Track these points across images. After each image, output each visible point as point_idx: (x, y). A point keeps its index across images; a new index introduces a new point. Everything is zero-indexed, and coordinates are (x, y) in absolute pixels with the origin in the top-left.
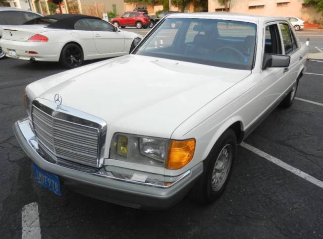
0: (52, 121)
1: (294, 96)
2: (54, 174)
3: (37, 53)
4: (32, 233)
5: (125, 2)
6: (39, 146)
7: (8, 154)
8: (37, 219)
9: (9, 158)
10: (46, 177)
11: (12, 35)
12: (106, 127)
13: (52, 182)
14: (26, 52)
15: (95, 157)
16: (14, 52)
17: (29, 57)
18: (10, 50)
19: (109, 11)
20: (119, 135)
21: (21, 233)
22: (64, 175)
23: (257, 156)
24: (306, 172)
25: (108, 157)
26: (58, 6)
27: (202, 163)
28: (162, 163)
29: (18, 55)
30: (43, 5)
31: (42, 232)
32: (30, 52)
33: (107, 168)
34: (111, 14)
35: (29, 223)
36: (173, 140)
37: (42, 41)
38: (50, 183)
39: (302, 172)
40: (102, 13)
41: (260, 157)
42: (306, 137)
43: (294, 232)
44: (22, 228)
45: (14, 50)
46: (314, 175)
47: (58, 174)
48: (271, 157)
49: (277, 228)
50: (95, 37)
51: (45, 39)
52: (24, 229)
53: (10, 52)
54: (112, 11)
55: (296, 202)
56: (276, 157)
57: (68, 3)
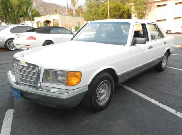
0: (19, 66)
1: (166, 65)
2: (18, 89)
3: (30, 46)
4: (8, 120)
5: (85, 21)
6: (16, 81)
7: (6, 90)
8: (12, 115)
9: (6, 91)
10: (15, 92)
11: (19, 37)
12: (41, 67)
13: (17, 94)
14: (25, 45)
15: (36, 81)
16: (19, 46)
17: (26, 48)
18: (18, 45)
19: (76, 26)
20: (47, 71)
21: (4, 119)
22: (22, 90)
23: (133, 93)
24: (157, 101)
25: (42, 81)
26: (48, 24)
27: (88, 86)
28: (64, 83)
29: (21, 47)
30: (41, 24)
31: (13, 120)
32: (27, 46)
33: (42, 87)
34: (77, 27)
35: (8, 116)
36: (69, 71)
37: (33, 40)
38: (17, 95)
39: (155, 101)
40: (71, 27)
41: (134, 93)
42: (166, 85)
43: (137, 125)
44: (4, 118)
45: (19, 45)
46: (161, 102)
47: (20, 89)
48: (141, 94)
49: (129, 123)
50: (61, 38)
51: (35, 39)
52: (5, 118)
53: (18, 46)
54: (77, 26)
55: (145, 113)
56: (143, 94)
57: (53, 23)
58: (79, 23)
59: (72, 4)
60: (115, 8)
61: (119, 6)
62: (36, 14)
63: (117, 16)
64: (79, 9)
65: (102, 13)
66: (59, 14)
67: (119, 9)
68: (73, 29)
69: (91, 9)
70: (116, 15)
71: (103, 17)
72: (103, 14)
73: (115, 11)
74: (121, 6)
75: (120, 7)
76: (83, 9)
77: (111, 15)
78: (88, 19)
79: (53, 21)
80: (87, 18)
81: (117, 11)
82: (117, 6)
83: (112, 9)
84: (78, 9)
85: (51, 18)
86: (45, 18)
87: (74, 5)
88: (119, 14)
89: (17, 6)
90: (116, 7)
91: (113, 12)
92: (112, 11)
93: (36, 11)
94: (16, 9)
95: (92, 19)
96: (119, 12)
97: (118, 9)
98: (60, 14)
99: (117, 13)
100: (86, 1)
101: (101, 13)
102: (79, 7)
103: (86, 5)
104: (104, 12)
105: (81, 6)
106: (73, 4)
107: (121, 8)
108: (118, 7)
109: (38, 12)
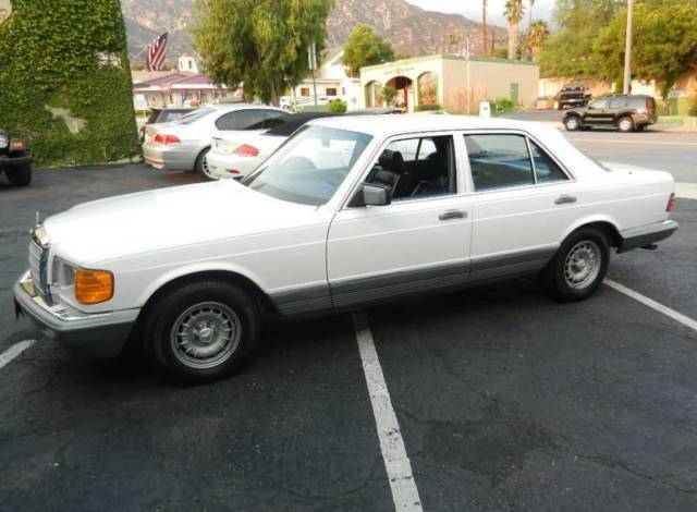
5: (541, 77)
14: (227, 170)
26: (403, 91)
32: (232, 171)
34: (503, 102)
40: (479, 102)
41: (359, 358)
51: (254, 152)
54: (508, 98)
57: (419, 86)
58: (515, 86)
59: (507, 16)
60: (660, 27)
61: (682, 20)
62: (379, 53)
63: (668, 58)
64: (533, 32)
65: (605, 47)
66: (440, 55)
67: (679, 32)
68: (485, 108)
69: (577, 32)
70: (663, 55)
71: (608, 63)
72: (607, 53)
73: (664, 39)
74: (689, 20)
75: (686, 24)
76: (547, 32)
77: (642, 55)
78: (556, 69)
79: (419, 77)
80: (554, 65)
81: (668, 40)
82: (669, 22)
83: (649, 32)
84: (530, 34)
85: (412, 69)
86: (395, 68)
87: (515, 18)
88: (677, 53)
89: (271, 43)
90: (667, 26)
91: (651, 43)
92: (649, 39)
93: (380, 45)
94: (267, 53)
95: (573, 71)
96: (679, 43)
97: (672, 34)
98: (444, 57)
99: (668, 47)
100: (557, 3)
101: (599, 48)
102: (534, 25)
103: (558, 16)
104: (611, 46)
105: (541, 23)
106: (511, 14)
107: (690, 29)
108: (675, 22)
109: (388, 46)
